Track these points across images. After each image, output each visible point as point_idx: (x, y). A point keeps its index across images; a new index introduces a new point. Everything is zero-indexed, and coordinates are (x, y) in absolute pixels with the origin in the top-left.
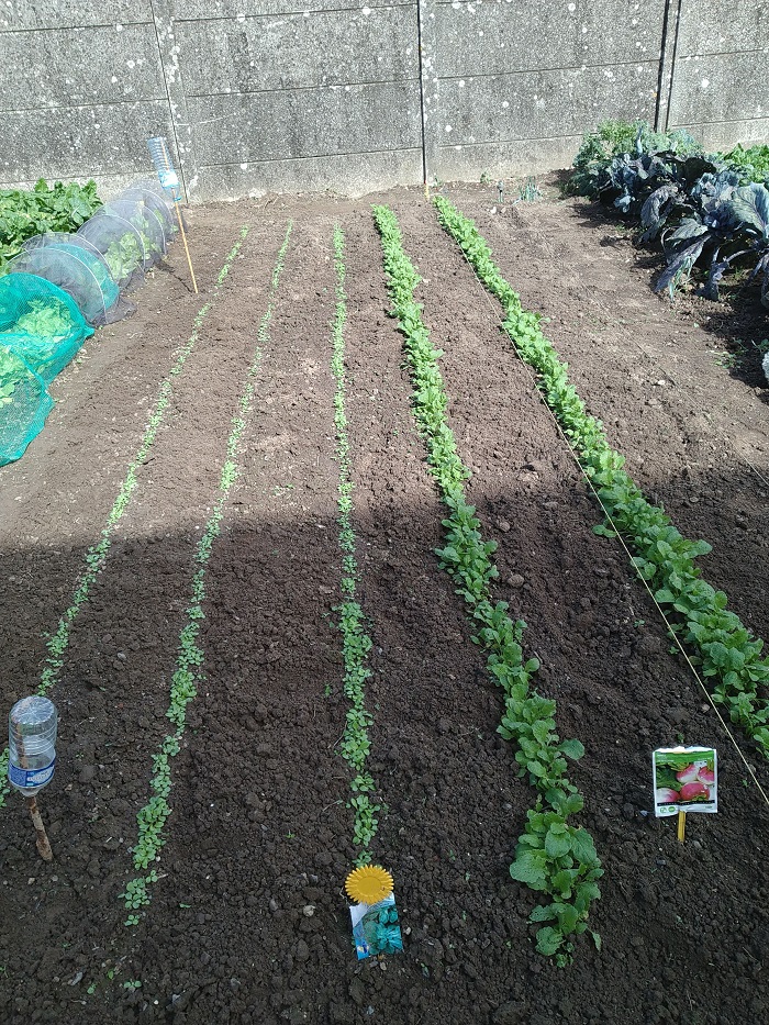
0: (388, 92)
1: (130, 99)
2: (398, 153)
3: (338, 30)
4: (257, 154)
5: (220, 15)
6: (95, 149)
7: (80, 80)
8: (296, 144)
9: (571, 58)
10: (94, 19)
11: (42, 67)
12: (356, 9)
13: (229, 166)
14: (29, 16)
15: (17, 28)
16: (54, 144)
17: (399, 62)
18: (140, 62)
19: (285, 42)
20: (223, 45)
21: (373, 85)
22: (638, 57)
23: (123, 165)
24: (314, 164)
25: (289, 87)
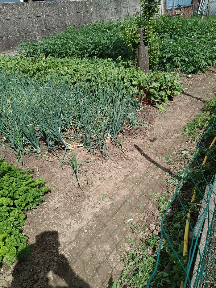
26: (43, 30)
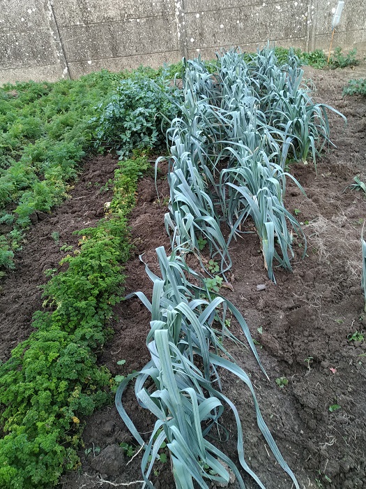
26: (72, 24)
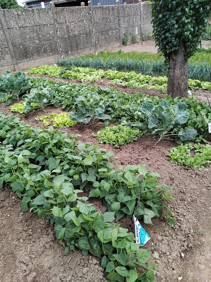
0: (89, 36)
1: (51, 40)
2: (91, 47)
3: (81, 24)
4: (71, 50)
5: (64, 22)
6: (45, 51)
7: (43, 36)
8: (77, 47)
9: (109, 29)
10: (45, 23)
11: (36, 34)
12: (83, 21)
13: (67, 52)
14: (33, 22)
15: (31, 25)
16: (38, 51)
17: (90, 30)
18: (52, 32)
19: (74, 27)
20: (65, 28)
21: (87, 35)
22: (117, 29)
23: (50, 54)
24: (80, 51)
25: (75, 35)
